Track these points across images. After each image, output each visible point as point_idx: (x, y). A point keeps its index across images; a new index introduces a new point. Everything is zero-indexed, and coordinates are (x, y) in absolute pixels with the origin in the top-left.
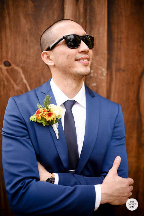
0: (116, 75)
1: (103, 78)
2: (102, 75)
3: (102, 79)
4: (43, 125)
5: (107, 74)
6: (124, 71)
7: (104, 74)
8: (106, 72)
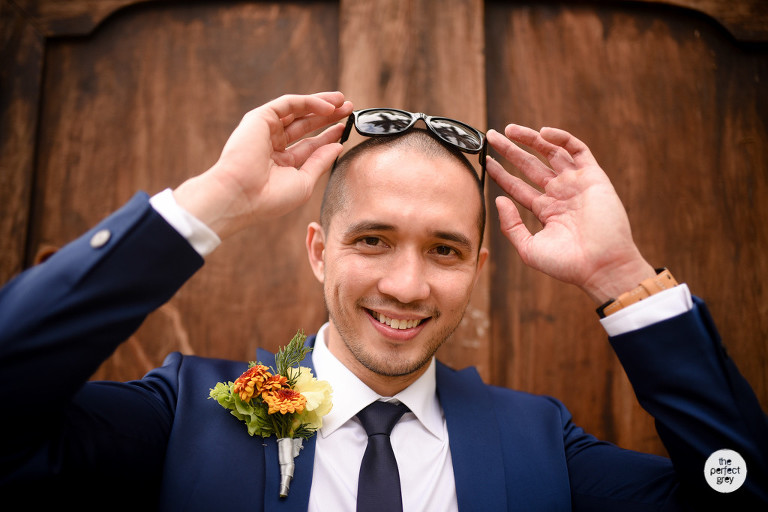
0: (522, 334)
1: (476, 344)
2: (472, 334)
3: (474, 350)
4: (246, 428)
5: (491, 331)
6: (550, 319)
7: (481, 331)
8: (486, 323)
